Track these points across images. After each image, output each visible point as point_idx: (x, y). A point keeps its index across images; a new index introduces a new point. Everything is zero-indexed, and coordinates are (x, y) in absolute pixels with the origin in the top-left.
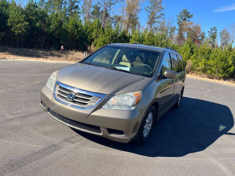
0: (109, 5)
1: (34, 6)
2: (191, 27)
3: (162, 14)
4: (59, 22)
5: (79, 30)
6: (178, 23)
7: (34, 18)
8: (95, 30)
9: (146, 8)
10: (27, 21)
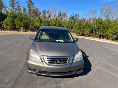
2: (35, 8)
3: (19, 2)
6: (28, 6)
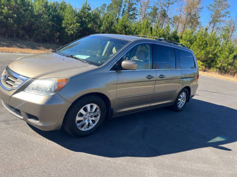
0: (167, 5)
1: (88, 9)
3: (227, 13)
4: (109, 23)
5: (127, 30)
7: (87, 20)
8: (143, 30)
9: (209, 6)
10: (79, 23)
